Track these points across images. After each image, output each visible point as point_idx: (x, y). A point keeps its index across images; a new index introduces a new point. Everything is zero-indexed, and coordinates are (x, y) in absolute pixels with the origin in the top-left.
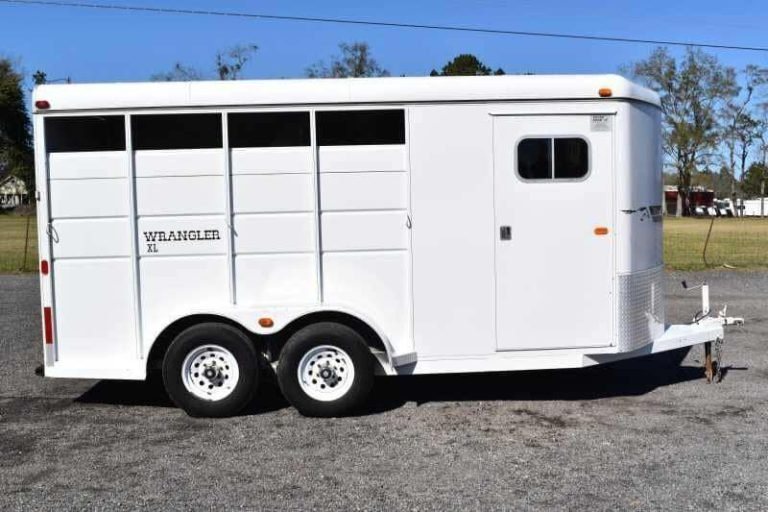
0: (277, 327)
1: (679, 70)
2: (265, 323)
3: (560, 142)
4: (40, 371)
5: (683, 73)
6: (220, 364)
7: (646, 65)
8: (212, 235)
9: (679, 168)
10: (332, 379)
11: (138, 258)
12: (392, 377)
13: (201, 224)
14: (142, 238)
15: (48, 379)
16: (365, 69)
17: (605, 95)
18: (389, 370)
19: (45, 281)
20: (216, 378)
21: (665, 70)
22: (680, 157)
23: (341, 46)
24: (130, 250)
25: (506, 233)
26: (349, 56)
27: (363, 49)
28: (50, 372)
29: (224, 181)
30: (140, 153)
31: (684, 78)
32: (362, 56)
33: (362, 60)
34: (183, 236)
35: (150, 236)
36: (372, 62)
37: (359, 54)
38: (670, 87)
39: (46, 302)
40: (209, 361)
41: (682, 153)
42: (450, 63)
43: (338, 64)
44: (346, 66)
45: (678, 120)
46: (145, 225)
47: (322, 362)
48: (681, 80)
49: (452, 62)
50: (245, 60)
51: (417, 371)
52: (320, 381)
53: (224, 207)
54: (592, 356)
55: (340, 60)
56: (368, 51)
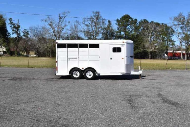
0: (84, 69)
1: (186, 19)
2: (83, 68)
3: (118, 48)
4: (56, 74)
5: (187, 20)
6: (77, 73)
7: (177, 18)
8: (76, 58)
9: (186, 46)
10: (90, 75)
11: (68, 61)
12: (97, 76)
13: (75, 57)
14: (68, 59)
15: (57, 75)
16: (99, 18)
17: (123, 42)
18: (97, 75)
19: (57, 63)
20: (77, 75)
21: (182, 19)
22: (186, 43)
23: (92, 12)
24: (67, 60)
25: (111, 59)
26: (95, 15)
27: (98, 13)
28: (57, 74)
29: (78, 52)
30: (68, 49)
31: (187, 21)
32: (98, 15)
33: (98, 16)
34: (73, 58)
35: (69, 58)
36: (101, 16)
37: (97, 14)
38: (183, 24)
39: (57, 66)
40: (76, 73)
41: (187, 42)
42: (122, 17)
43: (92, 17)
44: (94, 17)
45: (186, 33)
46: (69, 57)
47: (89, 73)
48: (186, 22)
49: (123, 16)
50: (66, 15)
51: (100, 75)
52: (89, 75)
53: (78, 55)
54: (122, 74)
55: (92, 16)
56: (99, 13)
